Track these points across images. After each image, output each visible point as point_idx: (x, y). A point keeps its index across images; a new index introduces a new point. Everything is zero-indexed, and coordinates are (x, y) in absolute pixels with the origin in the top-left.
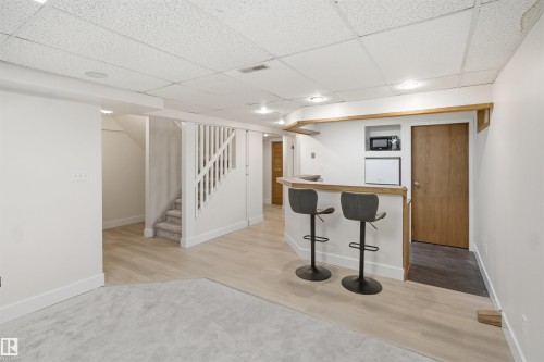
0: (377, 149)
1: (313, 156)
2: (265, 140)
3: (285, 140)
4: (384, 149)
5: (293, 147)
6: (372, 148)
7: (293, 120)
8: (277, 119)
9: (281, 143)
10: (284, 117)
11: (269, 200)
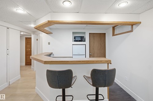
0: (77, 41)
1: (49, 44)
2: (21, 36)
3: (33, 37)
4: (80, 41)
5: (37, 40)
6: (75, 41)
7: (43, 21)
8: (30, 22)
9: (31, 38)
10: (35, 21)
11: (24, 64)
